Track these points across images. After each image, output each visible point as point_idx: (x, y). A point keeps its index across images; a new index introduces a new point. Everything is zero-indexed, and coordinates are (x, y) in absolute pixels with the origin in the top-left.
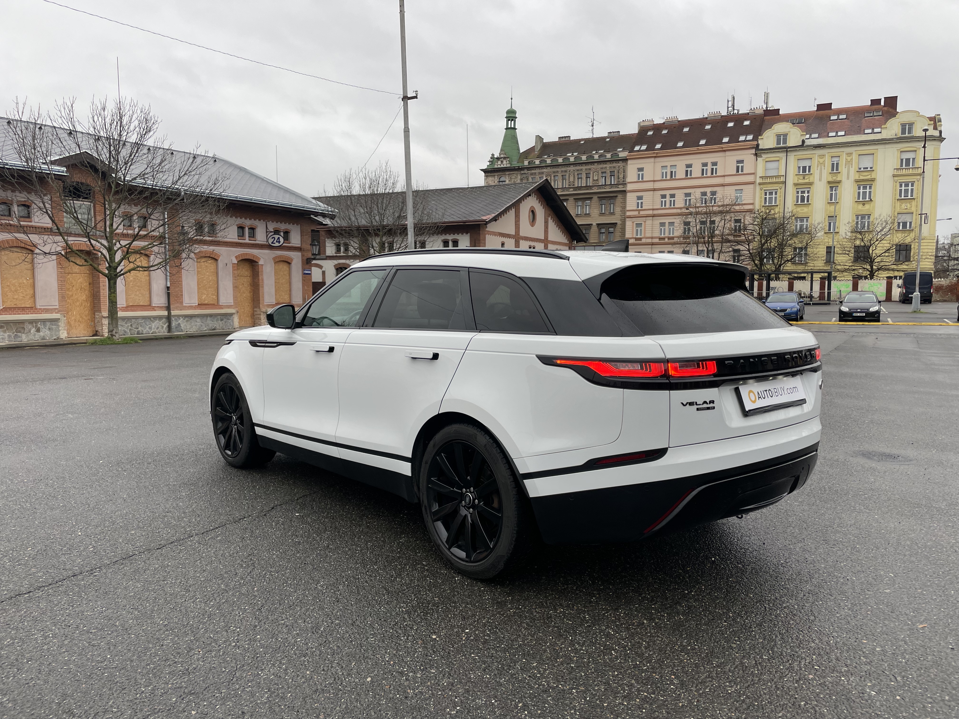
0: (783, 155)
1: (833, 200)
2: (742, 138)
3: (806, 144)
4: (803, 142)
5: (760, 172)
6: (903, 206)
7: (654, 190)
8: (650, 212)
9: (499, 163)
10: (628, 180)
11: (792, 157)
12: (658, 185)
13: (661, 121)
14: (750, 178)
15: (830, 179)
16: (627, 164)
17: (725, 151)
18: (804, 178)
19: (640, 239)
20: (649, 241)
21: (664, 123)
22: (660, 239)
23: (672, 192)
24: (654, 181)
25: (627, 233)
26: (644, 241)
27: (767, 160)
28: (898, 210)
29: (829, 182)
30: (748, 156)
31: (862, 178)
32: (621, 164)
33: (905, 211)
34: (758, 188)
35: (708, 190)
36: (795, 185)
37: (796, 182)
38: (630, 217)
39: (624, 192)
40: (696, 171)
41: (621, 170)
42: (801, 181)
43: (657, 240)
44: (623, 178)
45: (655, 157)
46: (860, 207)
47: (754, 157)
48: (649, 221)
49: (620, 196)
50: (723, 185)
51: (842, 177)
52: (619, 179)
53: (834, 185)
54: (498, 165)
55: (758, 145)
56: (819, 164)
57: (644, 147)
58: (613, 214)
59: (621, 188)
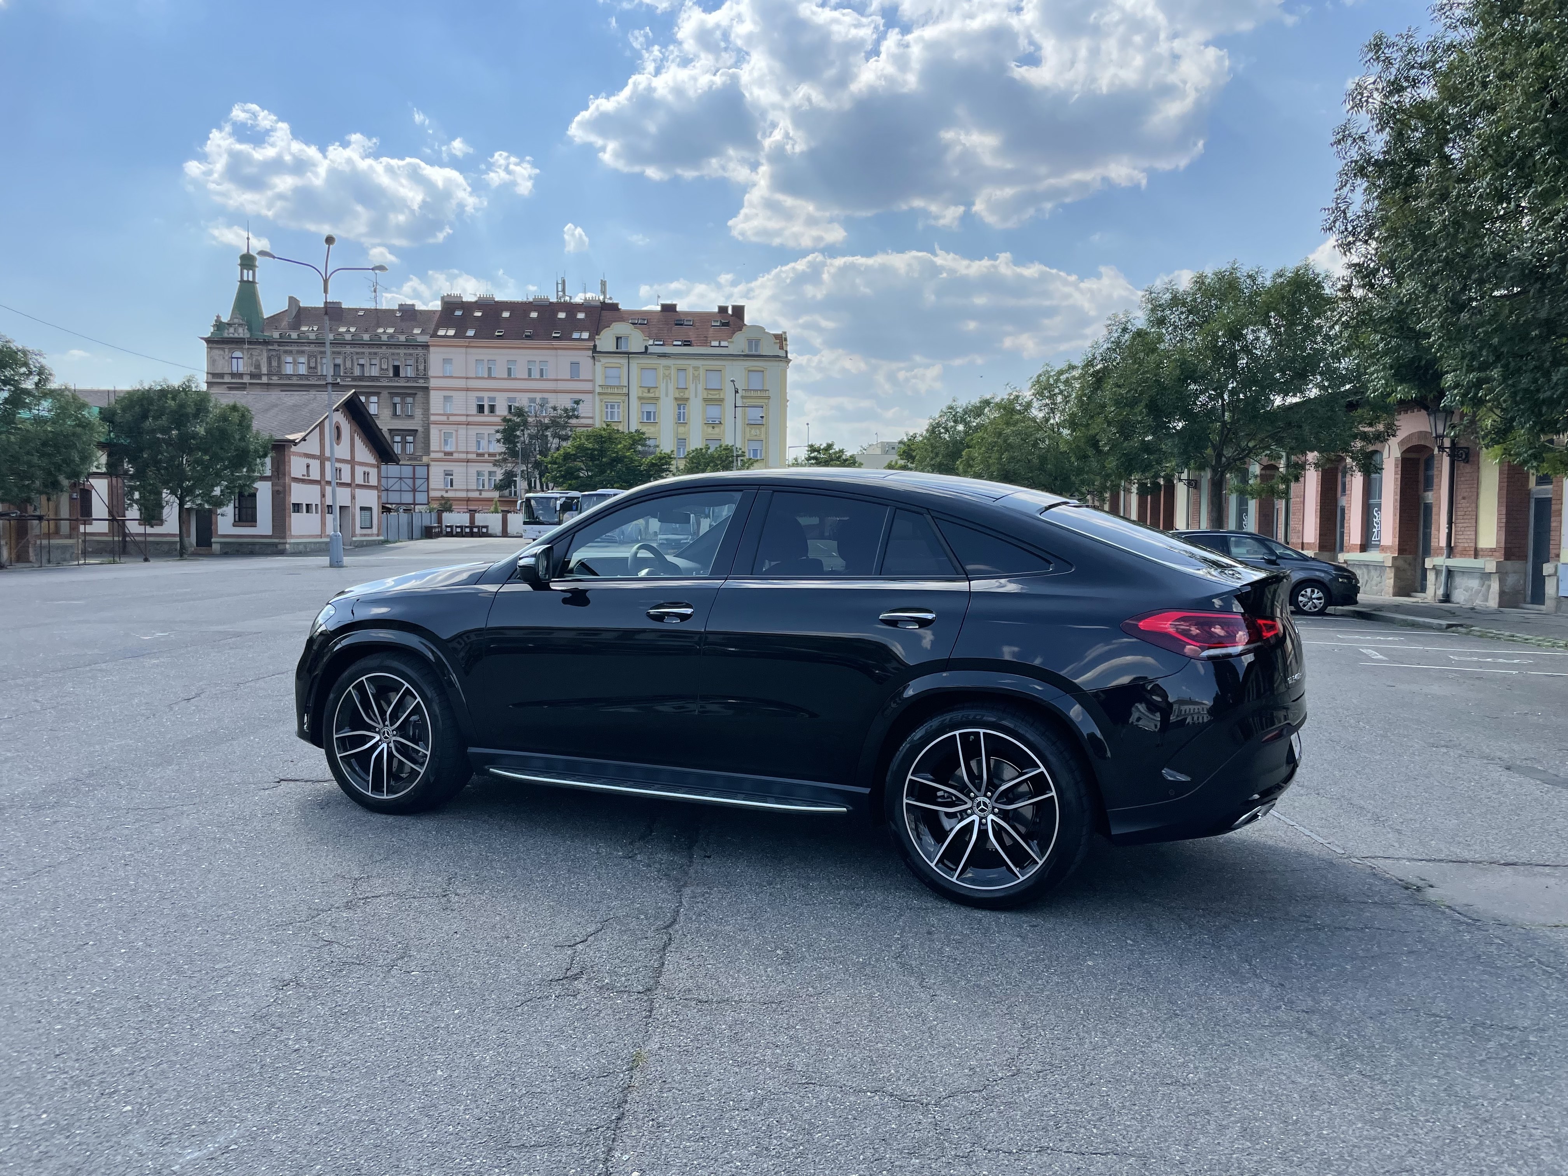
0: (624, 361)
1: (681, 419)
2: (576, 335)
3: (649, 351)
4: (646, 348)
5: (599, 381)
6: (753, 432)
7: (468, 390)
8: (463, 419)
9: (232, 330)
10: (431, 373)
11: (635, 364)
12: (473, 384)
13: (473, 299)
14: (588, 386)
15: (677, 396)
16: (429, 351)
17: (556, 349)
18: (649, 392)
19: (451, 454)
20: (463, 456)
21: (476, 302)
22: (478, 455)
23: (492, 394)
24: (467, 378)
25: (432, 444)
26: (456, 456)
27: (607, 365)
28: (748, 436)
29: (676, 399)
30: (583, 358)
31: (710, 397)
32: (420, 351)
33: (755, 438)
34: (597, 398)
35: (538, 396)
36: (640, 398)
37: (640, 395)
38: (436, 423)
39: (426, 389)
40: (520, 371)
41: (421, 360)
42: (646, 395)
43: (473, 456)
44: (425, 370)
45: (467, 347)
46: (710, 430)
47: (591, 361)
48: (462, 431)
49: (420, 395)
50: (555, 392)
51: (690, 394)
52: (417, 370)
53: (682, 402)
54: (229, 333)
55: (595, 346)
56: (665, 376)
57: (451, 332)
58: (411, 417)
59: (421, 383)
